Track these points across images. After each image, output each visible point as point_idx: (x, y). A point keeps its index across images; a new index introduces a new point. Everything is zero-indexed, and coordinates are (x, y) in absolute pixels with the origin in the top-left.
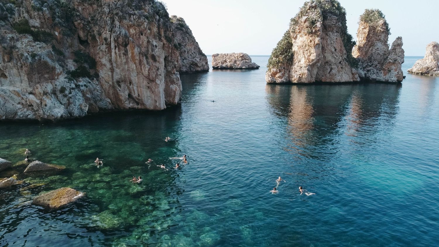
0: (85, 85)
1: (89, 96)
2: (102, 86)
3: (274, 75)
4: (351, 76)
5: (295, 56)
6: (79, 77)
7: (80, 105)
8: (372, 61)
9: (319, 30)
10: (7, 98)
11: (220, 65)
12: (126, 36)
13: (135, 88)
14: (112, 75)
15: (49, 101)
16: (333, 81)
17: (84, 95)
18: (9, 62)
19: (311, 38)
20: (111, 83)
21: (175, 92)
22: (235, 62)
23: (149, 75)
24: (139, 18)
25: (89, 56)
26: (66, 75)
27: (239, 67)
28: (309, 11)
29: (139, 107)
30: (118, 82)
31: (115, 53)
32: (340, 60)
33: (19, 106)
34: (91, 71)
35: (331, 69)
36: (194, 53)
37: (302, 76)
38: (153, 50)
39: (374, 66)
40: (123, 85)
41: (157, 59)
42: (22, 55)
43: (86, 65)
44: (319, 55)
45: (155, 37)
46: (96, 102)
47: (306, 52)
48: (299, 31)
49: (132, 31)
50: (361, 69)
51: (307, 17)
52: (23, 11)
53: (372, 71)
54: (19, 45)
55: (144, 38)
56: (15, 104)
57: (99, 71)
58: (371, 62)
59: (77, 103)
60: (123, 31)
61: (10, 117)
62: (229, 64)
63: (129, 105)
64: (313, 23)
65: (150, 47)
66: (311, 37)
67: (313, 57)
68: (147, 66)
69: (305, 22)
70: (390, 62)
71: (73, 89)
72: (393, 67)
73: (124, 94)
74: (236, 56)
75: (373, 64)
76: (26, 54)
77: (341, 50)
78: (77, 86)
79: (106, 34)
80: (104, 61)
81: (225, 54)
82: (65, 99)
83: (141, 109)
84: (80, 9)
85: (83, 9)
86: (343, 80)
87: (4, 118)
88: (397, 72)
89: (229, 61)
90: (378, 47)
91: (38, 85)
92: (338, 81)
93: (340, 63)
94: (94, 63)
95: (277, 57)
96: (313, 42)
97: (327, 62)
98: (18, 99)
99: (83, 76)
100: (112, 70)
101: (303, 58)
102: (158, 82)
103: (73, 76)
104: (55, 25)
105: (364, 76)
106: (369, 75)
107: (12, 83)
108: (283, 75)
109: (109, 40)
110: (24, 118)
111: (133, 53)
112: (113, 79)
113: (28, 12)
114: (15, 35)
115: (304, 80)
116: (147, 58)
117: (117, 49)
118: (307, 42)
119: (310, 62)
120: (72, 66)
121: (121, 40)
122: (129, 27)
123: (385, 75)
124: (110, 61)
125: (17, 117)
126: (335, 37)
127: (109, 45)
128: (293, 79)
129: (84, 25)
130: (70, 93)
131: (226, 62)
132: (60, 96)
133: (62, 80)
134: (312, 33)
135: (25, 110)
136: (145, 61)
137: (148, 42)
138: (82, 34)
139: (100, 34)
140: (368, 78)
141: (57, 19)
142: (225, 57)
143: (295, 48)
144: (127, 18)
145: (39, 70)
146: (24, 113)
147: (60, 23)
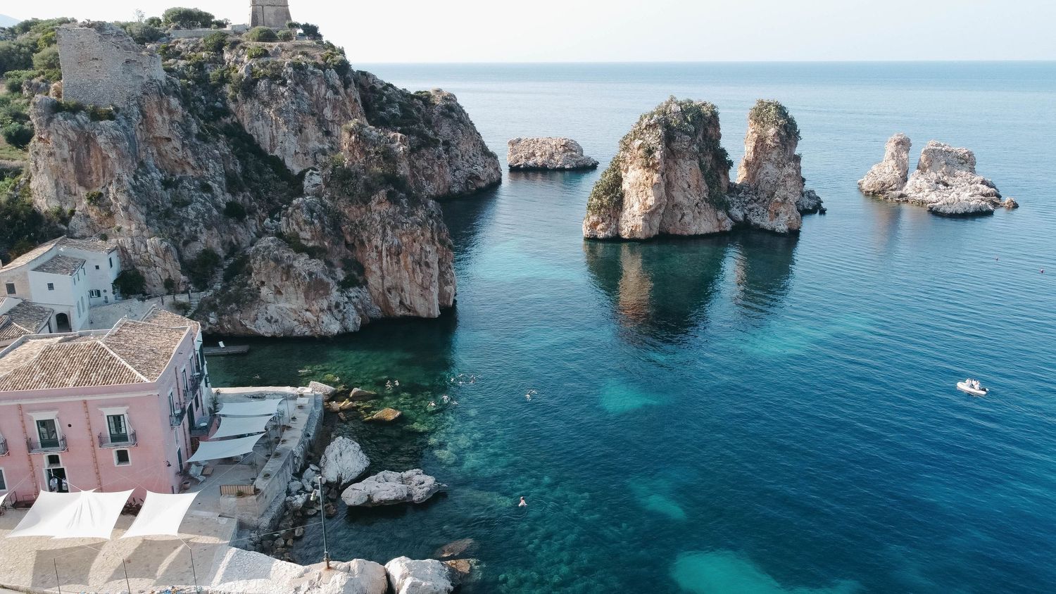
0: (356, 296)
1: (360, 307)
2: (371, 293)
3: (594, 225)
4: (716, 223)
5: (626, 198)
6: (349, 287)
7: (354, 319)
8: (759, 193)
9: (658, 163)
10: (283, 315)
11: (522, 162)
12: (399, 246)
13: (407, 295)
14: (383, 283)
15: (326, 318)
16: (686, 233)
17: (356, 307)
18: (286, 280)
19: (647, 174)
20: (381, 290)
21: (449, 294)
22: (552, 156)
23: (422, 284)
24: (412, 226)
25: (357, 262)
26: (337, 288)
27: (558, 166)
28: (645, 131)
29: (411, 314)
30: (389, 290)
31: (387, 261)
32: (696, 202)
33: (296, 323)
34: (359, 278)
35: (683, 215)
36: (474, 155)
37: (636, 228)
38: (426, 257)
39: (760, 201)
40: (393, 292)
41: (431, 265)
42: (300, 274)
43: (355, 273)
44: (660, 198)
45: (428, 242)
46: (366, 312)
47: (640, 194)
48: (630, 161)
49: (405, 239)
50: (738, 208)
51: (642, 141)
52: (292, 223)
53: (756, 210)
54: (296, 264)
55: (417, 245)
56: (292, 321)
57: (368, 278)
58: (757, 193)
60: (396, 242)
62: (539, 160)
63: (400, 312)
64: (650, 152)
65: (423, 254)
66: (647, 171)
67: (651, 201)
68: (420, 274)
69: (639, 149)
70: (777, 202)
71: (346, 303)
72: (782, 209)
73: (394, 301)
74: (554, 143)
75: (759, 199)
76: (303, 273)
77: (697, 186)
78: (349, 298)
79: (377, 241)
80: (374, 267)
81: (532, 140)
82: (340, 314)
83: (413, 316)
84: (346, 211)
85: (349, 212)
86: (702, 232)
87: (282, 335)
88: (788, 216)
89: (539, 154)
90: (767, 171)
91: (314, 302)
92: (693, 233)
93: (697, 205)
94: (362, 269)
95: (599, 198)
96: (650, 180)
97: (676, 205)
98: (294, 316)
99: (353, 286)
100: (383, 277)
101: (637, 202)
102: (432, 289)
103: (344, 286)
104: (326, 235)
105: (741, 219)
106: (750, 217)
107: (287, 300)
108: (608, 226)
109: (380, 248)
110: (302, 335)
111: (405, 262)
112: (383, 287)
113: (298, 224)
114: (292, 254)
115: (638, 236)
116: (420, 266)
117: (389, 257)
118: (642, 179)
119: (646, 209)
120: (341, 275)
121: (393, 250)
122: (401, 236)
123: (772, 220)
124: (381, 268)
125: (294, 335)
126: (688, 167)
127: (380, 253)
128: (623, 233)
129: (351, 229)
130: (344, 308)
131: (534, 155)
132: (335, 311)
133: (335, 295)
134: (648, 166)
135: (302, 326)
136: (418, 270)
137: (422, 248)
138: (348, 238)
139: (370, 241)
140: (749, 221)
141: (327, 229)
142: (532, 145)
143: (625, 186)
144: (400, 227)
145: (315, 288)
146: (301, 330)
147: (329, 233)
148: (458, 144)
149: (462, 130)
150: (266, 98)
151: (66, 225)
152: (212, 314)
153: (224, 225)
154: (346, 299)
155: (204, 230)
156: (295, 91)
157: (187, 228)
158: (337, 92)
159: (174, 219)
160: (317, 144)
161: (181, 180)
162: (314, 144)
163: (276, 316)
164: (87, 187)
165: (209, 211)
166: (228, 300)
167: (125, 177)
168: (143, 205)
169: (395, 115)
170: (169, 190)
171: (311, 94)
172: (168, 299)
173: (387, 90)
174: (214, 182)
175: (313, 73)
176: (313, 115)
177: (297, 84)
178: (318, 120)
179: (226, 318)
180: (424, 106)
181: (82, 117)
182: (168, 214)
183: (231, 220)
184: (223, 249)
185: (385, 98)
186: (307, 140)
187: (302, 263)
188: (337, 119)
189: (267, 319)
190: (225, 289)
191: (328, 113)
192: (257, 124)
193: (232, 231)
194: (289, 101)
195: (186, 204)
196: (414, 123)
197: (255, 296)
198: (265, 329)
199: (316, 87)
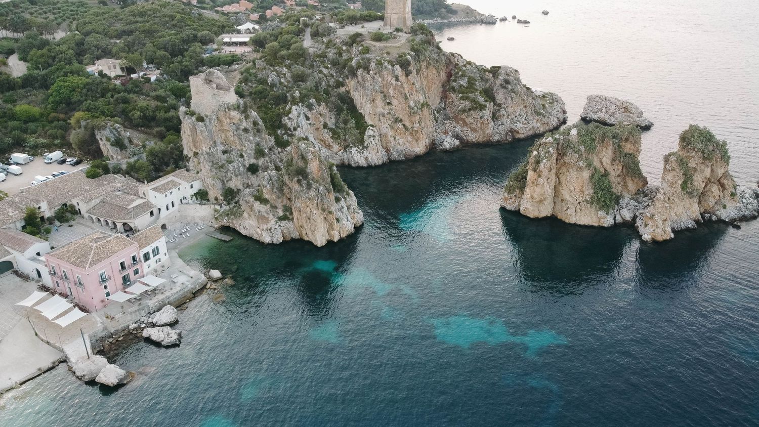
0: (284, 226)
1: (284, 232)
2: (294, 225)
3: (505, 199)
4: (595, 219)
5: (526, 188)
6: (282, 220)
7: (278, 238)
10: (250, 227)
12: (299, 208)
13: (307, 232)
14: (299, 222)
15: (265, 234)
16: (567, 221)
17: (282, 231)
18: (251, 212)
19: (535, 177)
22: (613, 114)
24: (306, 199)
25: (290, 208)
26: (274, 220)
30: (301, 227)
33: (255, 232)
34: (289, 217)
35: (568, 208)
37: (528, 209)
38: (313, 216)
40: (303, 228)
41: (316, 220)
45: (315, 209)
46: (288, 235)
48: (531, 164)
49: (302, 205)
50: (629, 210)
53: (644, 215)
54: (254, 205)
55: (309, 209)
56: (253, 231)
57: (293, 218)
59: (277, 236)
60: (298, 205)
61: (251, 236)
62: (603, 115)
63: (306, 238)
64: (538, 162)
65: (311, 214)
67: (535, 195)
68: (309, 224)
69: (535, 157)
70: (647, 216)
71: (276, 229)
72: (650, 222)
73: (304, 232)
76: (256, 211)
77: (580, 191)
78: (280, 226)
80: (295, 214)
81: (606, 98)
82: (271, 234)
83: (312, 243)
86: (581, 223)
87: (249, 236)
89: (605, 111)
91: (261, 225)
93: (579, 203)
94: (291, 213)
95: (513, 182)
96: (536, 181)
97: (563, 200)
98: (254, 229)
99: (284, 220)
101: (529, 193)
102: (316, 233)
103: (280, 219)
106: (637, 219)
107: (252, 220)
110: (255, 239)
112: (299, 224)
115: (528, 215)
117: (297, 211)
118: (533, 179)
119: (532, 199)
120: (280, 214)
126: (576, 176)
128: (522, 210)
129: (288, 192)
130: (273, 231)
131: (601, 111)
132: (269, 231)
133: (272, 223)
134: (536, 171)
135: (256, 235)
136: (308, 222)
138: (288, 195)
140: (634, 223)
141: (274, 190)
142: (603, 102)
143: (528, 179)
144: (300, 199)
145: (262, 218)
146: (255, 237)
147: (275, 192)
148: (507, 107)
149: (512, 98)
150: (360, 79)
151: (188, 163)
152: (226, 218)
153: (245, 175)
154: (277, 227)
155: (234, 177)
156: (373, 78)
157: (229, 174)
158: (397, 80)
159: (225, 169)
160: (381, 109)
161: (232, 151)
162: (380, 110)
163: (247, 227)
164: (196, 148)
165: (239, 167)
166: (232, 214)
167: (204, 149)
168: (210, 162)
169: (461, 86)
170: (226, 155)
171: (383, 79)
172: (212, 206)
173: (466, 67)
174: (246, 153)
175: (386, 68)
176: (382, 92)
177: (376, 74)
178: (385, 96)
179: (230, 221)
180: (493, 78)
181: (194, 118)
182: (222, 167)
183: (249, 173)
184: (243, 186)
185: (460, 73)
186: (377, 107)
187: (257, 205)
188: (396, 96)
189: (244, 227)
190: (234, 207)
191: (391, 92)
192: (355, 93)
193: (248, 178)
194: (370, 83)
195: (231, 162)
196: (472, 92)
197: (241, 215)
198: (243, 232)
199: (386, 76)
